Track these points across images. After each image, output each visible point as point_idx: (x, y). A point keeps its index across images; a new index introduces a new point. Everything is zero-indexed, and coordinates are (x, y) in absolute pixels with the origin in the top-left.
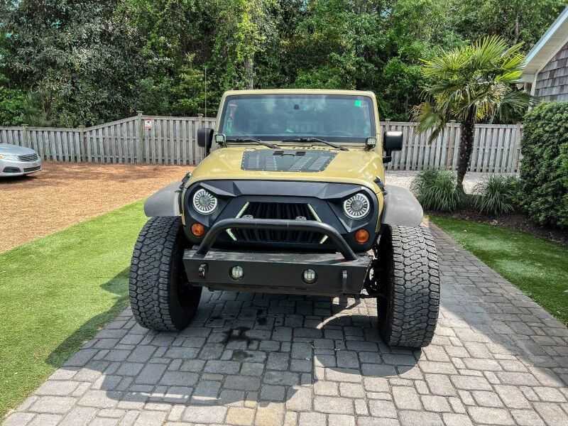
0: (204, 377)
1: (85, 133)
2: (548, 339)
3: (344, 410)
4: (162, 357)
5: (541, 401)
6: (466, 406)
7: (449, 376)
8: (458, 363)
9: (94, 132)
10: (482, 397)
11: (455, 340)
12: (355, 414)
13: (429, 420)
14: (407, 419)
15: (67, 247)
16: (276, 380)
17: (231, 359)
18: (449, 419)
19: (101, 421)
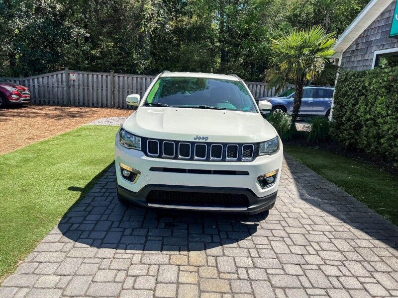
0: (149, 238)
1: (24, 81)
2: (358, 214)
3: (243, 255)
4: (117, 227)
5: (359, 247)
6: (317, 251)
7: (304, 235)
8: (308, 228)
10: (325, 246)
11: (304, 215)
12: (251, 257)
13: (296, 259)
14: (283, 258)
15: (27, 161)
16: (197, 239)
17: (165, 228)
18: (308, 258)
19: (87, 265)
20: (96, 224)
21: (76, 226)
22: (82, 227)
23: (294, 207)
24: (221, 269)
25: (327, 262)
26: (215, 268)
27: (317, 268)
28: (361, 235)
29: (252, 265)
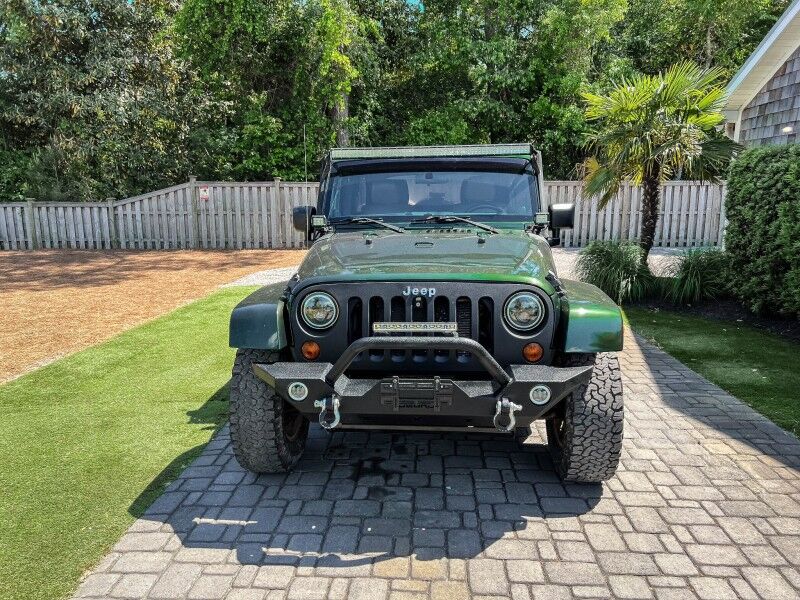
0: (334, 521)
1: (115, 208)
3: (525, 554)
4: (274, 499)
5: (779, 534)
6: (684, 545)
7: (657, 508)
8: (667, 493)
9: (129, 207)
10: (704, 533)
11: (659, 464)
12: (540, 559)
13: (636, 563)
14: (609, 562)
15: (115, 364)
16: (430, 522)
17: (367, 498)
18: (663, 561)
19: (209, 579)
20: (233, 492)
21: (194, 497)
22: (208, 500)
23: (639, 447)
24: (477, 586)
25: (705, 569)
26: (465, 585)
27: (681, 583)
28: (783, 508)
29: (541, 578)
